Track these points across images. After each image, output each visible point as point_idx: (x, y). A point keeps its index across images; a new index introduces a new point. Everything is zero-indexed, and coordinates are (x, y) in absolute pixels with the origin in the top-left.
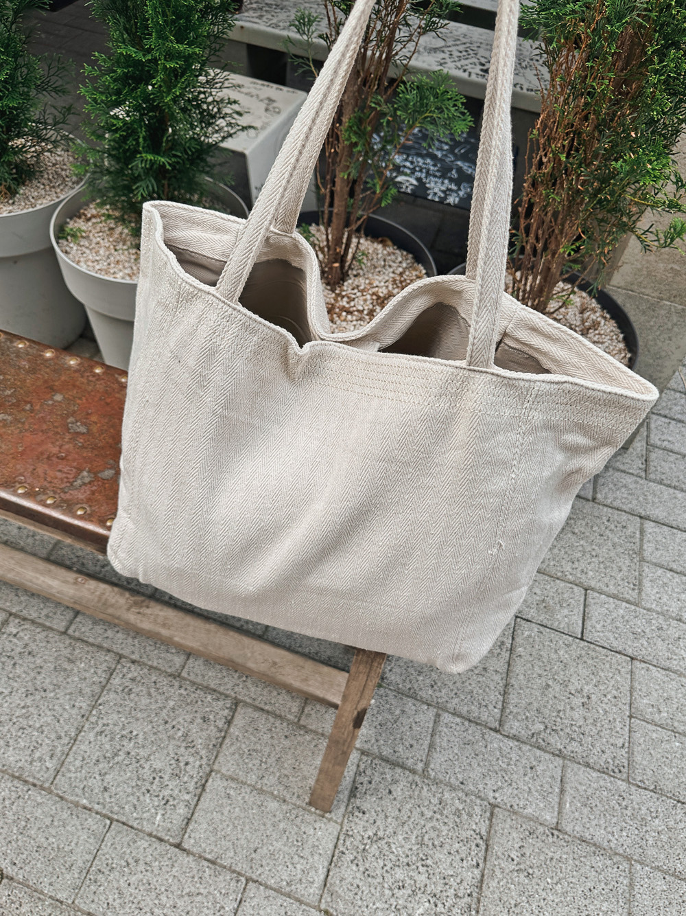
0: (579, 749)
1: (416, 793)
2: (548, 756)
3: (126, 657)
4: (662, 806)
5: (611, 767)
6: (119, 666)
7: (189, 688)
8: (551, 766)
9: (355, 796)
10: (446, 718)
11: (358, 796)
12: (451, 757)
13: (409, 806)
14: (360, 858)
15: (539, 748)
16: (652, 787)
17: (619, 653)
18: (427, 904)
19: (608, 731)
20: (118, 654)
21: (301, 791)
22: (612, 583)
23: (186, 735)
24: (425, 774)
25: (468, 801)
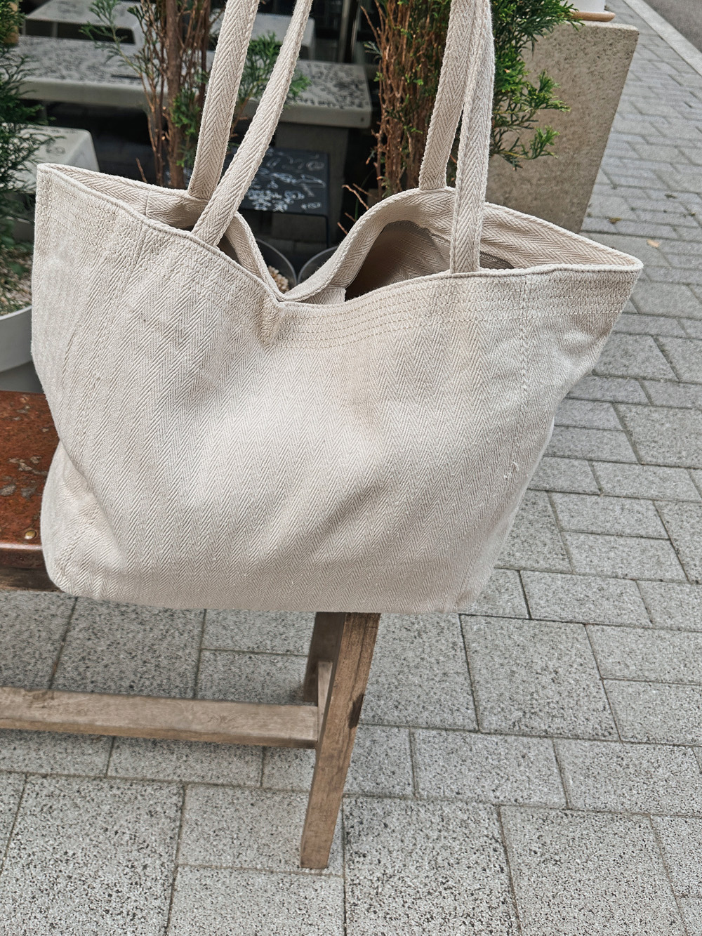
0: (564, 724)
1: (414, 818)
2: (535, 740)
3: (33, 774)
4: (660, 754)
5: (600, 732)
6: (28, 786)
7: (121, 786)
8: (541, 749)
9: (349, 842)
10: (421, 734)
11: (352, 840)
12: (439, 771)
13: (410, 834)
14: (376, 904)
15: (523, 735)
16: (645, 740)
17: (571, 622)
18: (463, 927)
19: (586, 698)
20: (23, 773)
21: (287, 856)
22: (542, 557)
23: (134, 837)
24: (416, 795)
25: (471, 808)
